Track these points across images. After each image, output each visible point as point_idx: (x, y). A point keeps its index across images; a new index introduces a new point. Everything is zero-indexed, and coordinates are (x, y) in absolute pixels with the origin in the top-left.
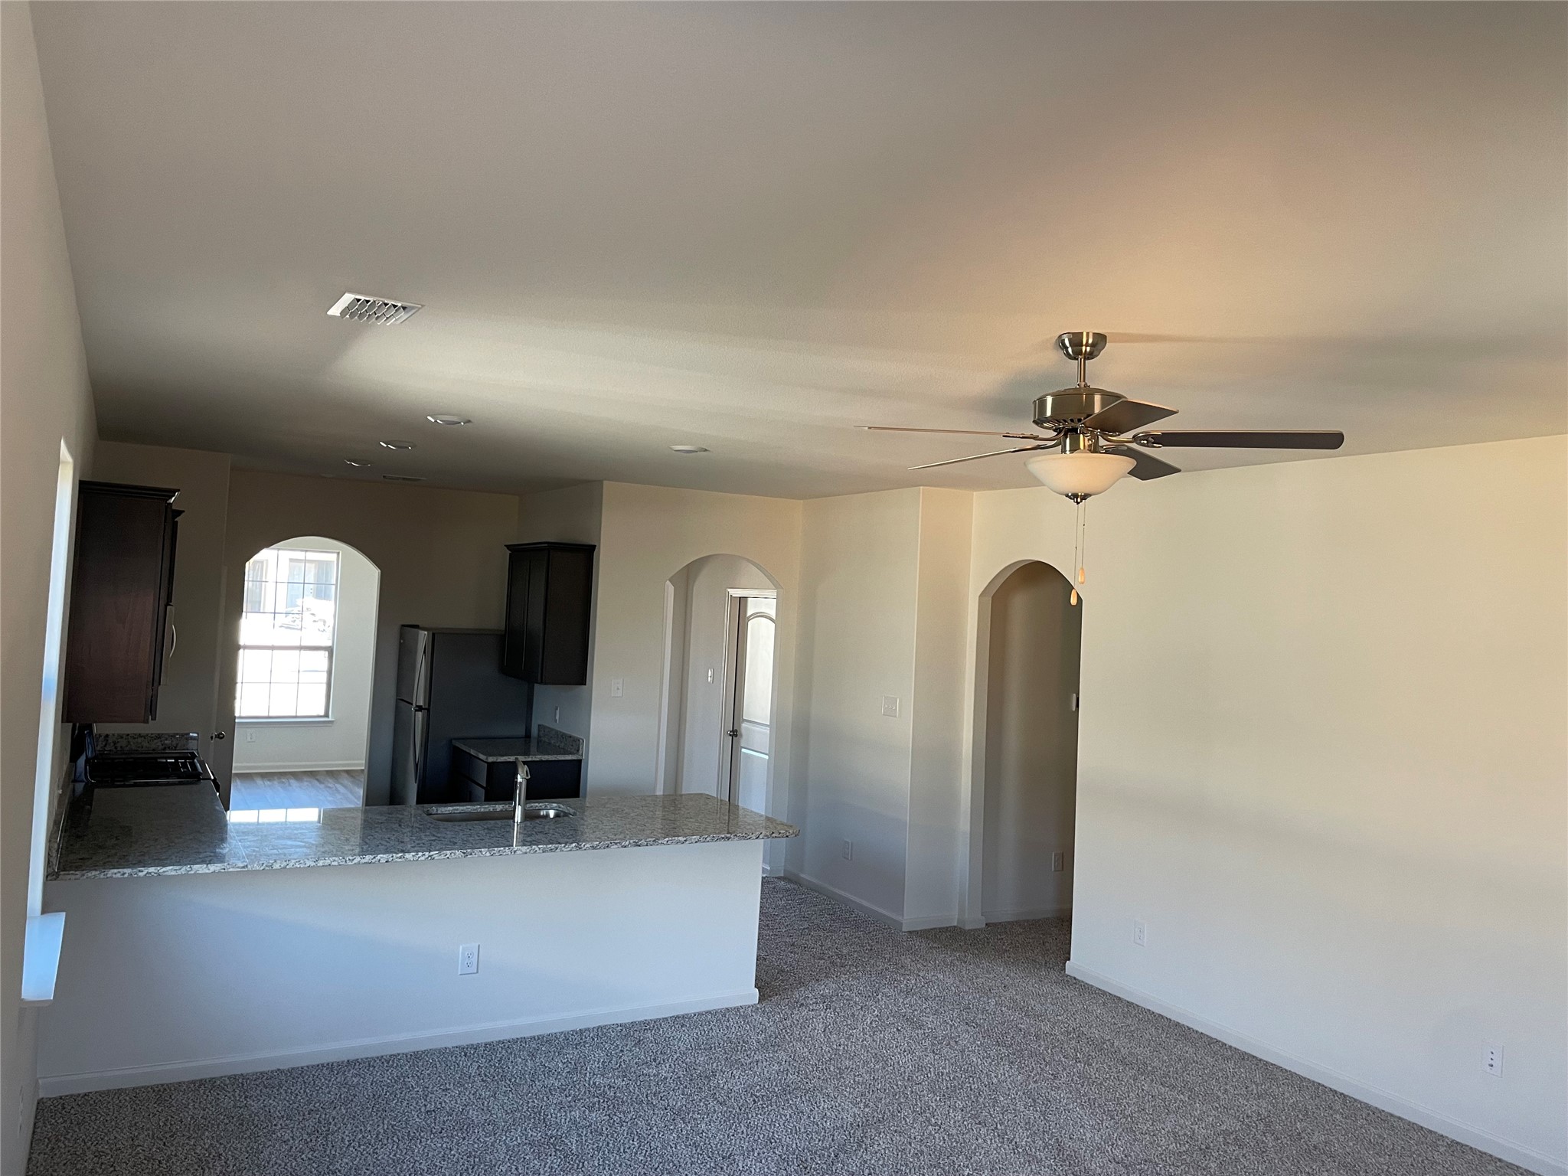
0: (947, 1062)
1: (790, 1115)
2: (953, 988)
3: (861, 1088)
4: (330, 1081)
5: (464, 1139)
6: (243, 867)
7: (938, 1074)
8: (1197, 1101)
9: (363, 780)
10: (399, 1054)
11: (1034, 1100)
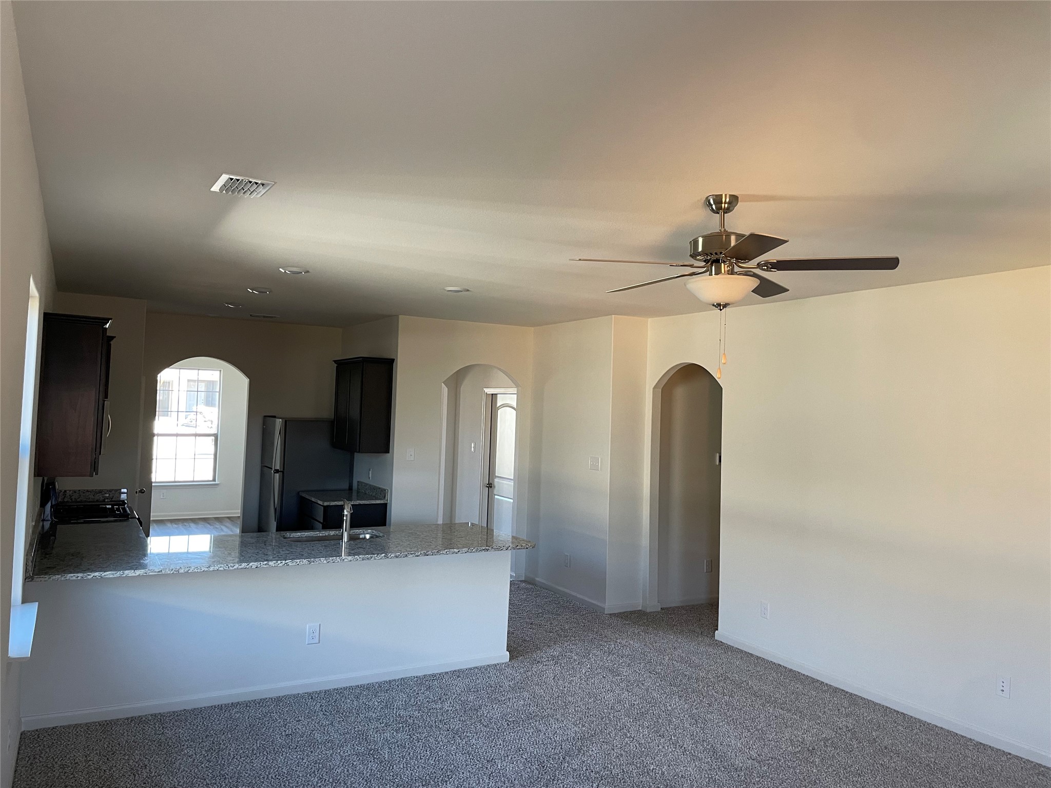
0: (637, 697)
1: (532, 732)
2: (640, 650)
3: (580, 715)
4: (220, 716)
5: (312, 752)
6: (159, 572)
7: (631, 705)
8: (806, 719)
9: (239, 523)
10: (266, 699)
11: (696, 721)
